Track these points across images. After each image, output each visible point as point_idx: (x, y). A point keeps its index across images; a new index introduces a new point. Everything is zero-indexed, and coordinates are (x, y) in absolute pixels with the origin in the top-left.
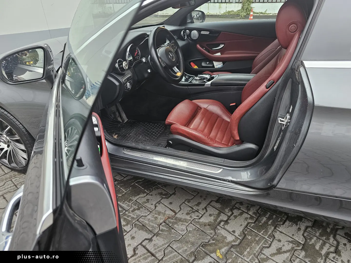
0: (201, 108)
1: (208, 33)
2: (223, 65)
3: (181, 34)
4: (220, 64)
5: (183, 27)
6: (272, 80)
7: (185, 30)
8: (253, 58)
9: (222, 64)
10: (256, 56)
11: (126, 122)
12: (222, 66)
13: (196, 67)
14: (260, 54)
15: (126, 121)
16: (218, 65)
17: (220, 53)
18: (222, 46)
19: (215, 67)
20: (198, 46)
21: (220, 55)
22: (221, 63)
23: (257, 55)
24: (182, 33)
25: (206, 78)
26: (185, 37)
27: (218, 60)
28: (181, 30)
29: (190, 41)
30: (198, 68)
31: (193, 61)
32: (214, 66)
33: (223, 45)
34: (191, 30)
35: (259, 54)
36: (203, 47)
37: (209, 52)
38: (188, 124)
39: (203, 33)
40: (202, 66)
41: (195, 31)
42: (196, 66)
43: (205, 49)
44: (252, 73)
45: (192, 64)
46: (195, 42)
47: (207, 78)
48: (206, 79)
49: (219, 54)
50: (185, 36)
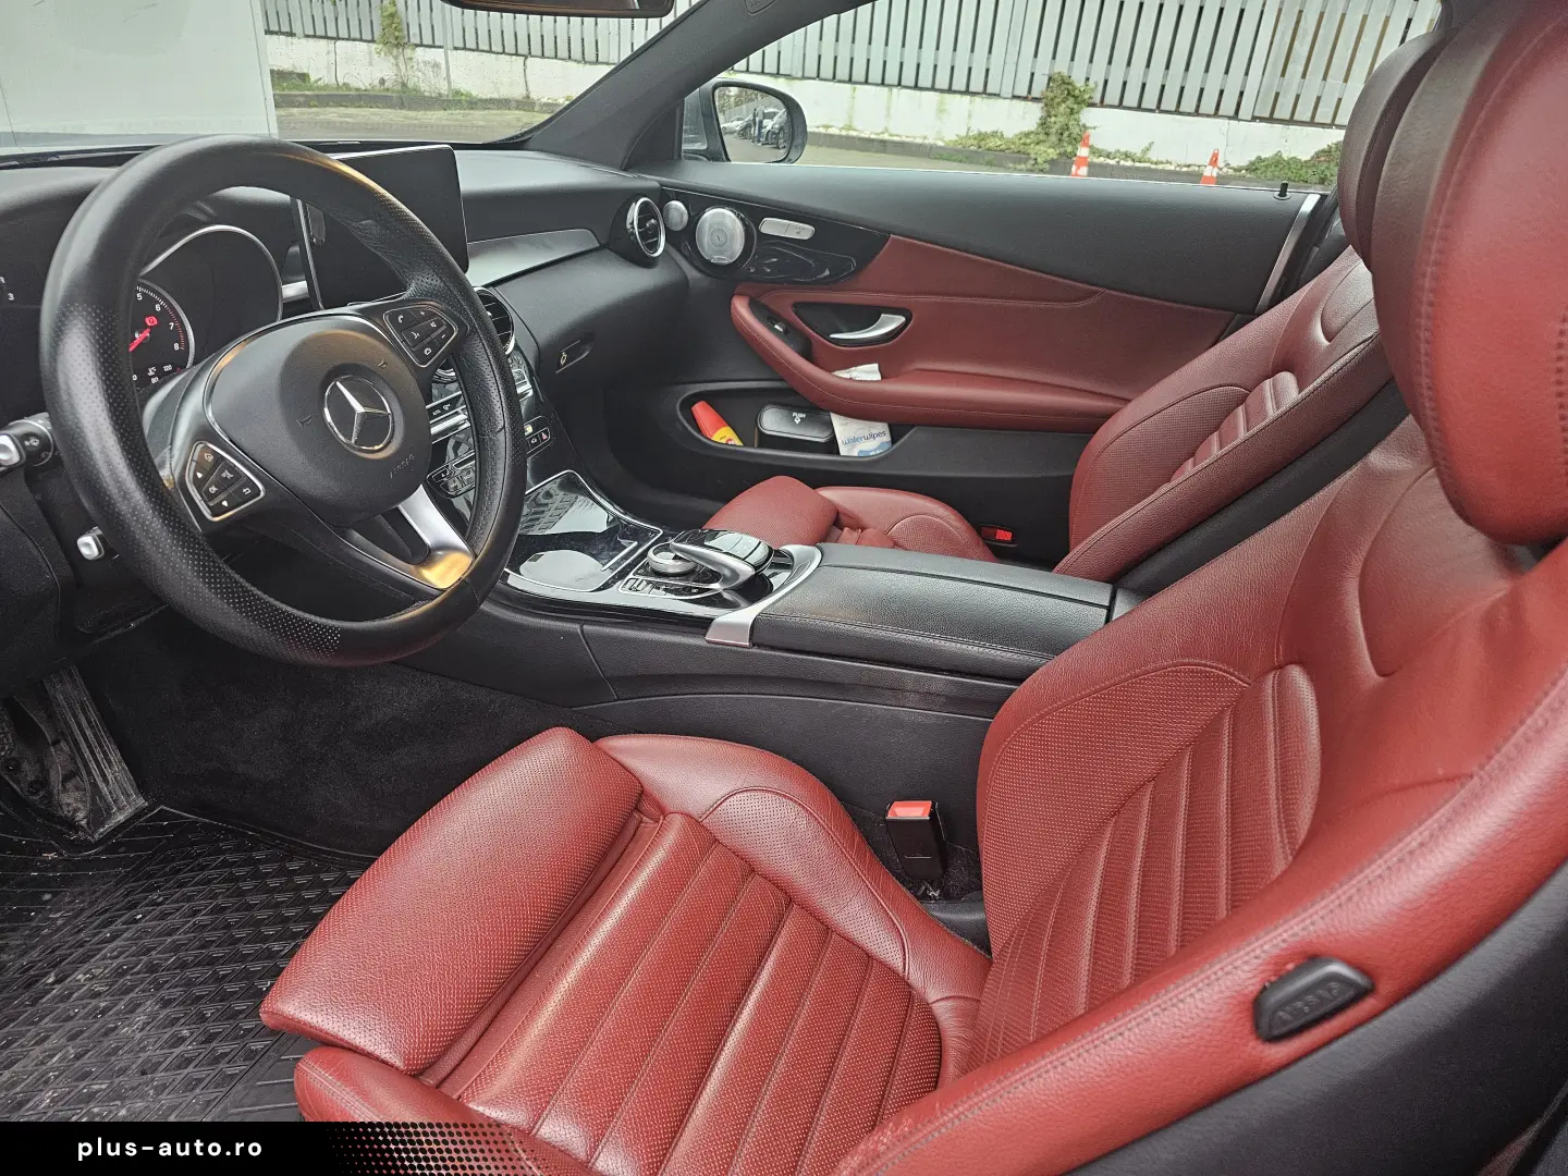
0: (663, 812)
1: (804, 231)
2: (894, 441)
3: (629, 221)
4: (873, 436)
5: (651, 181)
6: (1350, 963)
7: (663, 196)
8: (1086, 426)
9: (887, 438)
10: (1107, 416)
11: (122, 826)
12: (887, 447)
13: (724, 436)
14: (1133, 404)
15: (121, 818)
16: (859, 440)
17: (875, 366)
18: (889, 324)
19: (843, 451)
20: (741, 308)
21: (878, 377)
22: (882, 427)
23: (1110, 404)
24: (634, 213)
25: (727, 572)
26: (654, 246)
27: (861, 407)
28: (634, 195)
29: (692, 274)
30: (737, 441)
31: (710, 398)
32: (832, 446)
33: (902, 319)
34: (699, 201)
35: (1129, 401)
36: (769, 318)
37: (808, 355)
38: (499, 1001)
39: (771, 226)
40: (760, 431)
41: (727, 212)
42: (730, 425)
43: (786, 332)
44: (1072, 572)
45: (701, 411)
46: (727, 277)
47: (736, 575)
48: (726, 580)
49: (872, 372)
50: (656, 234)
